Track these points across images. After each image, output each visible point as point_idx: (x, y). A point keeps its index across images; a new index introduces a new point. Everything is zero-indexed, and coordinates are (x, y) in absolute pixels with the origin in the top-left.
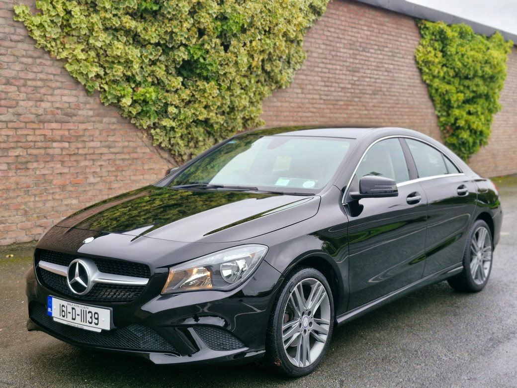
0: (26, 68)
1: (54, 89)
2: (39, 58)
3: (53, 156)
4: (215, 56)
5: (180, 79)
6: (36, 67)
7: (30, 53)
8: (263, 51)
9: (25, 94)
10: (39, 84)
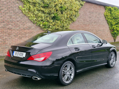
0: (21, 19)
1: (27, 23)
2: (24, 16)
3: (27, 36)
4: (60, 15)
5: (52, 20)
6: (23, 18)
7: (22, 15)
8: (70, 14)
9: (21, 24)
10: (24, 22)
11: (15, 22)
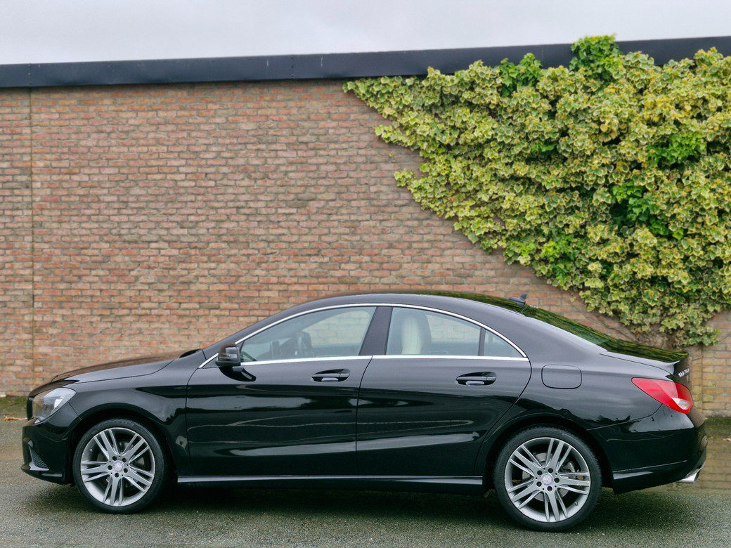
0: (411, 231)
1: (443, 250)
2: (427, 219)
6: (422, 229)
7: (416, 215)
9: (409, 257)
10: (426, 245)
11: (376, 251)
